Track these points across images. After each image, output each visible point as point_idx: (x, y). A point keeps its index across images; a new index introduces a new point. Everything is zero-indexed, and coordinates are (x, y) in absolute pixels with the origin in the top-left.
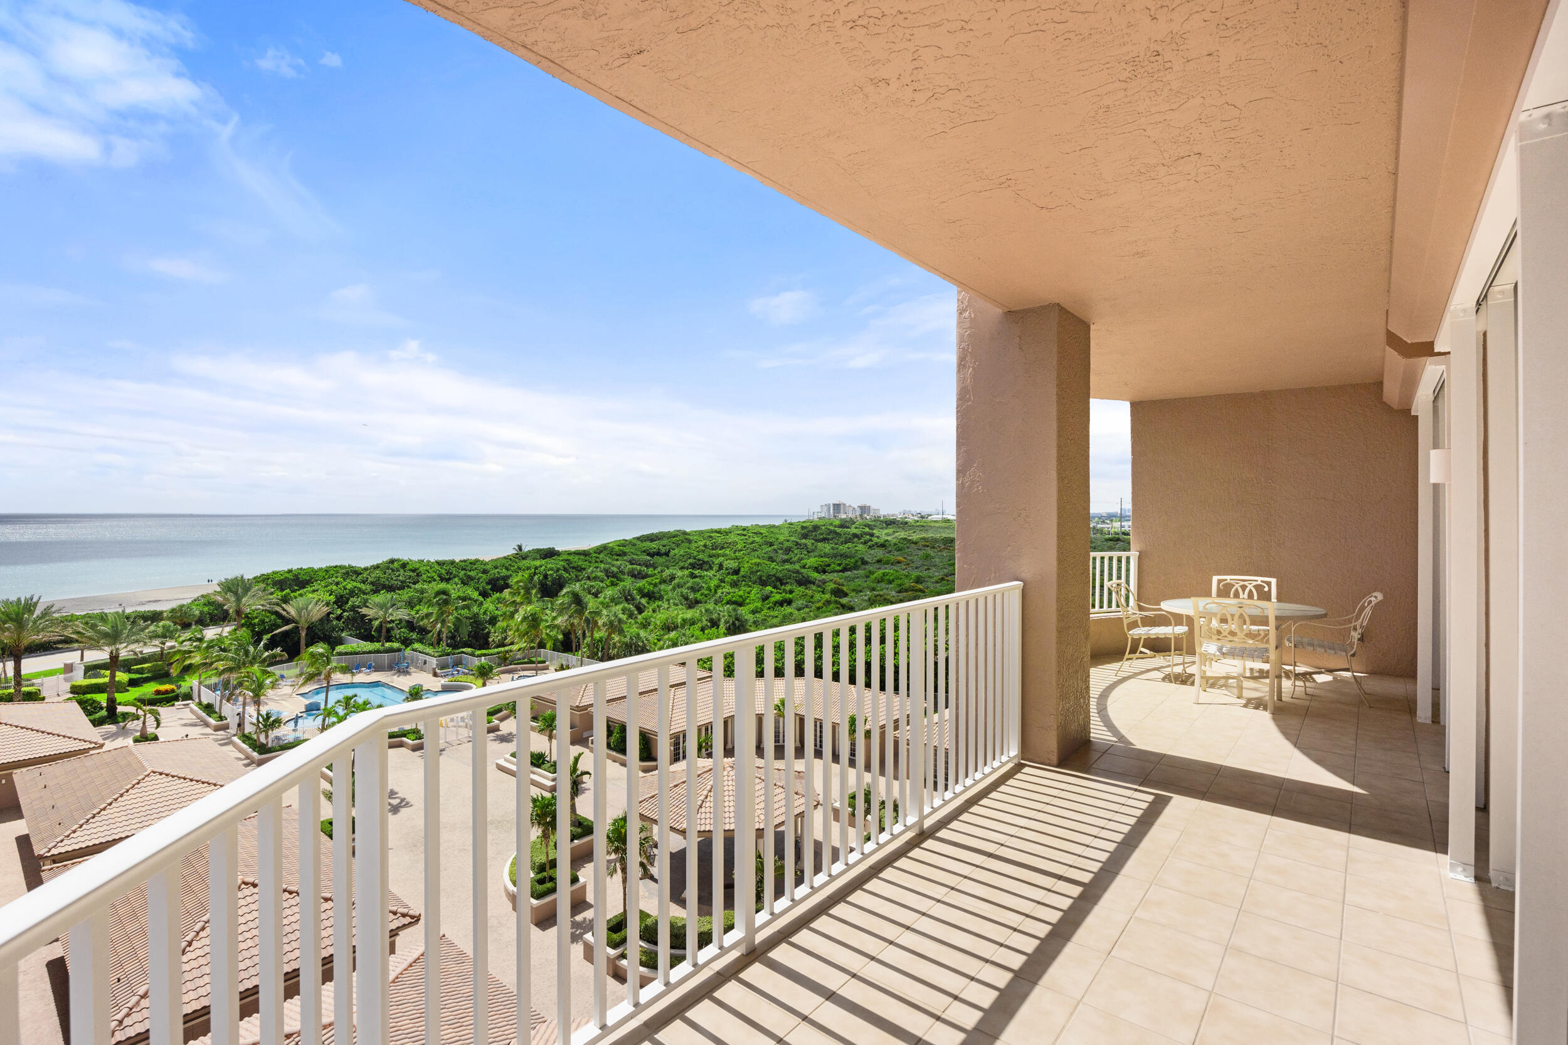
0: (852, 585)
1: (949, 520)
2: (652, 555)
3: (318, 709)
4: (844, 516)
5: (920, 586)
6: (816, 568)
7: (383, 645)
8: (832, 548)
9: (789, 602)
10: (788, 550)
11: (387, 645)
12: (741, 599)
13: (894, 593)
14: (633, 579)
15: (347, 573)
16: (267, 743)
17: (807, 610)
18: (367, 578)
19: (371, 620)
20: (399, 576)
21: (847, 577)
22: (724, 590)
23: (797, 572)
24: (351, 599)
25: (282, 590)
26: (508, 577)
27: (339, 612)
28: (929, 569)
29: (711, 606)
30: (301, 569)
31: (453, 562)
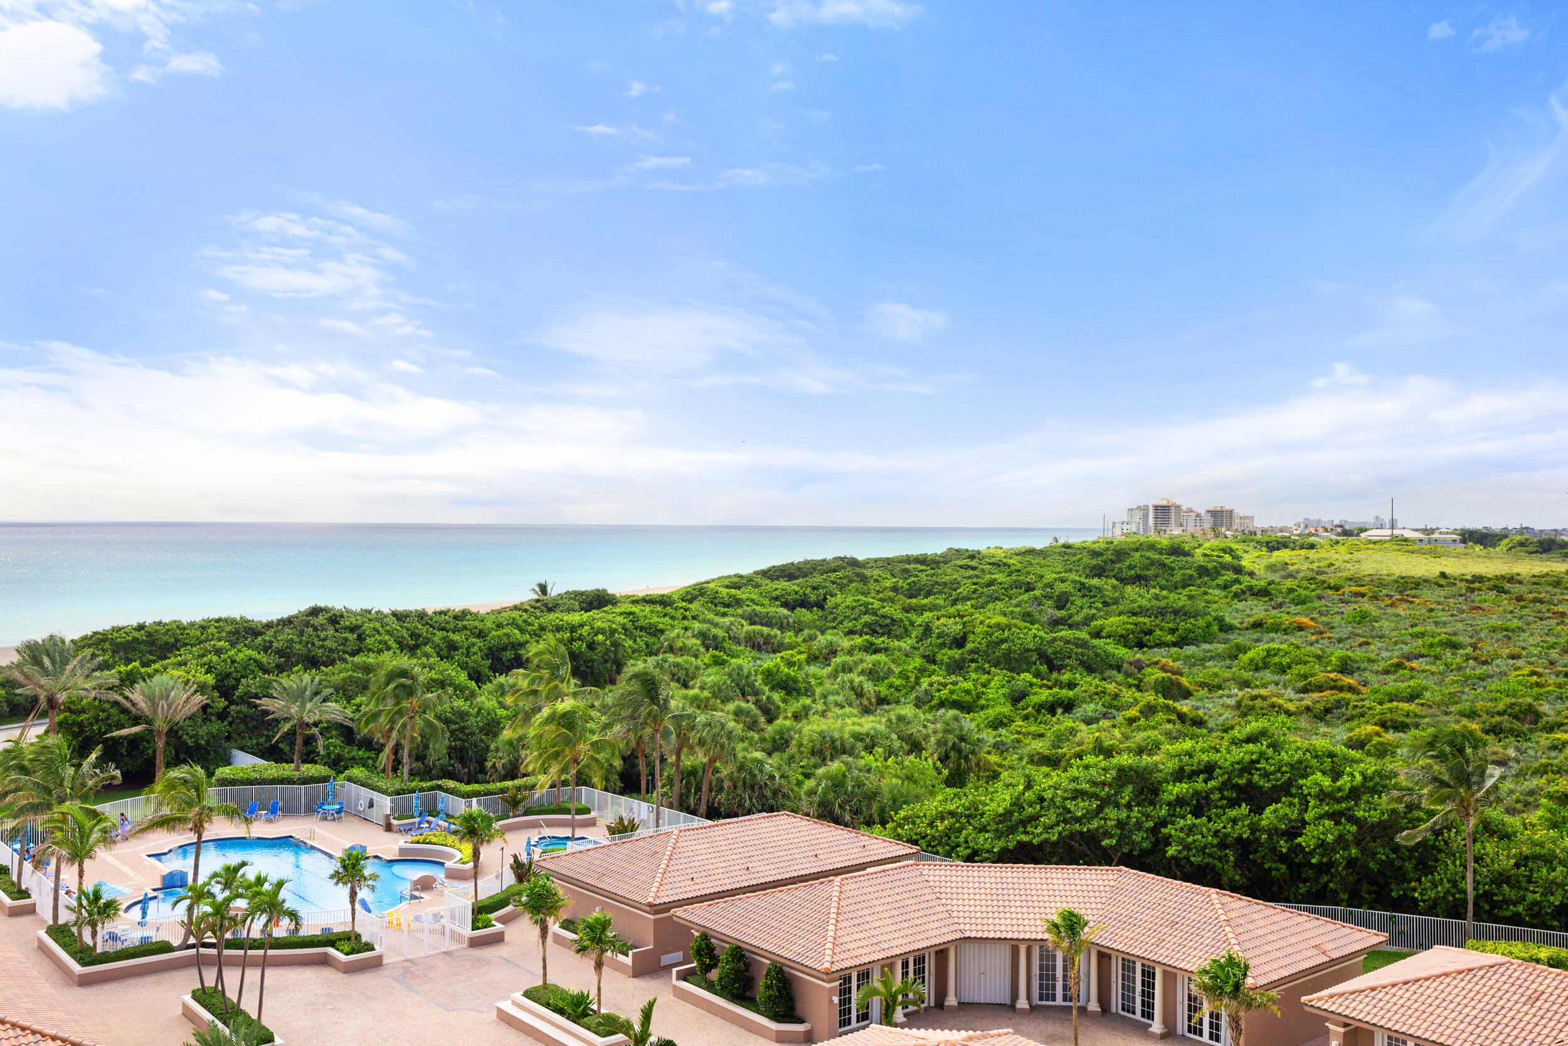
0: (1201, 675)
1: (1406, 540)
2: (791, 606)
3: (183, 885)
4: (1177, 531)
5: (1348, 680)
6: (1122, 636)
7: (297, 769)
8: (1156, 597)
9: (1068, 707)
10: (1062, 602)
11: (305, 767)
12: (968, 698)
13: (1290, 693)
14: (754, 653)
15: (237, 632)
16: (95, 944)
17: (1104, 723)
18: (271, 642)
19: (277, 721)
20: (325, 640)
21: (1187, 657)
22: (934, 678)
23: (1084, 644)
24: (243, 681)
25: (129, 661)
26: (522, 645)
27: (222, 703)
28: (1368, 644)
29: (908, 710)
30: (160, 623)
31: (421, 616)
